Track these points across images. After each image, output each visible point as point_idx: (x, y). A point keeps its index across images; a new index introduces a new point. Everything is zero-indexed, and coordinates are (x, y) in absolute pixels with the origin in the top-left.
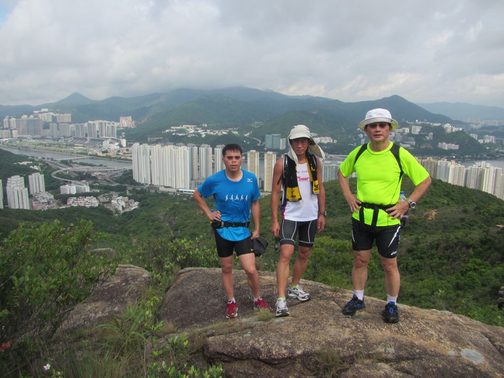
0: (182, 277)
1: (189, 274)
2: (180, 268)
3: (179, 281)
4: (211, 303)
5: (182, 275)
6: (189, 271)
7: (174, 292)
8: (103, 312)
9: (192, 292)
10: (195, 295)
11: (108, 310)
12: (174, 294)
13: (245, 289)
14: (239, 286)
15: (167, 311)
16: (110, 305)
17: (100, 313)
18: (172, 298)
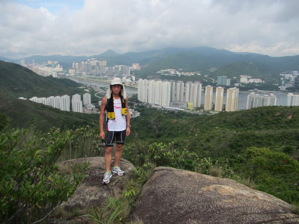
0: (157, 174)
1: (161, 172)
2: (156, 165)
3: (153, 177)
4: (177, 206)
5: (156, 172)
6: (162, 170)
7: (148, 188)
8: (95, 196)
9: (162, 192)
10: (164, 194)
11: (99, 195)
12: (148, 189)
13: (207, 196)
14: (201, 192)
15: (141, 204)
16: (101, 190)
17: (93, 196)
18: (147, 192)
